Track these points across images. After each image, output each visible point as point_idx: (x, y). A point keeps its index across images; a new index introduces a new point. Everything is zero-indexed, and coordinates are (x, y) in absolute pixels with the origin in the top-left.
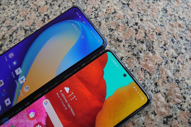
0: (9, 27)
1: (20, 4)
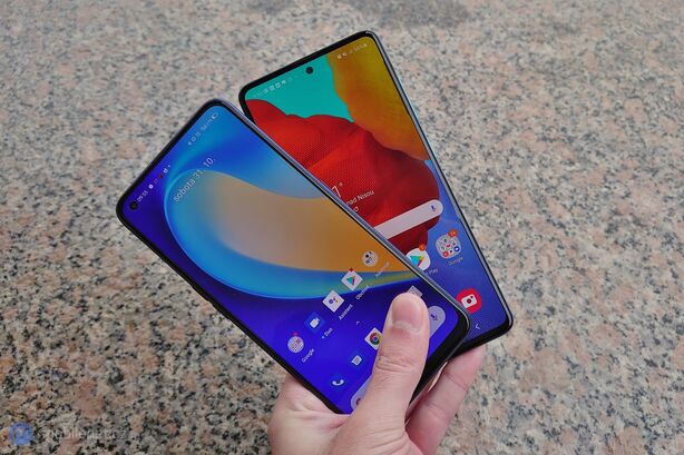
0: (22, 317)
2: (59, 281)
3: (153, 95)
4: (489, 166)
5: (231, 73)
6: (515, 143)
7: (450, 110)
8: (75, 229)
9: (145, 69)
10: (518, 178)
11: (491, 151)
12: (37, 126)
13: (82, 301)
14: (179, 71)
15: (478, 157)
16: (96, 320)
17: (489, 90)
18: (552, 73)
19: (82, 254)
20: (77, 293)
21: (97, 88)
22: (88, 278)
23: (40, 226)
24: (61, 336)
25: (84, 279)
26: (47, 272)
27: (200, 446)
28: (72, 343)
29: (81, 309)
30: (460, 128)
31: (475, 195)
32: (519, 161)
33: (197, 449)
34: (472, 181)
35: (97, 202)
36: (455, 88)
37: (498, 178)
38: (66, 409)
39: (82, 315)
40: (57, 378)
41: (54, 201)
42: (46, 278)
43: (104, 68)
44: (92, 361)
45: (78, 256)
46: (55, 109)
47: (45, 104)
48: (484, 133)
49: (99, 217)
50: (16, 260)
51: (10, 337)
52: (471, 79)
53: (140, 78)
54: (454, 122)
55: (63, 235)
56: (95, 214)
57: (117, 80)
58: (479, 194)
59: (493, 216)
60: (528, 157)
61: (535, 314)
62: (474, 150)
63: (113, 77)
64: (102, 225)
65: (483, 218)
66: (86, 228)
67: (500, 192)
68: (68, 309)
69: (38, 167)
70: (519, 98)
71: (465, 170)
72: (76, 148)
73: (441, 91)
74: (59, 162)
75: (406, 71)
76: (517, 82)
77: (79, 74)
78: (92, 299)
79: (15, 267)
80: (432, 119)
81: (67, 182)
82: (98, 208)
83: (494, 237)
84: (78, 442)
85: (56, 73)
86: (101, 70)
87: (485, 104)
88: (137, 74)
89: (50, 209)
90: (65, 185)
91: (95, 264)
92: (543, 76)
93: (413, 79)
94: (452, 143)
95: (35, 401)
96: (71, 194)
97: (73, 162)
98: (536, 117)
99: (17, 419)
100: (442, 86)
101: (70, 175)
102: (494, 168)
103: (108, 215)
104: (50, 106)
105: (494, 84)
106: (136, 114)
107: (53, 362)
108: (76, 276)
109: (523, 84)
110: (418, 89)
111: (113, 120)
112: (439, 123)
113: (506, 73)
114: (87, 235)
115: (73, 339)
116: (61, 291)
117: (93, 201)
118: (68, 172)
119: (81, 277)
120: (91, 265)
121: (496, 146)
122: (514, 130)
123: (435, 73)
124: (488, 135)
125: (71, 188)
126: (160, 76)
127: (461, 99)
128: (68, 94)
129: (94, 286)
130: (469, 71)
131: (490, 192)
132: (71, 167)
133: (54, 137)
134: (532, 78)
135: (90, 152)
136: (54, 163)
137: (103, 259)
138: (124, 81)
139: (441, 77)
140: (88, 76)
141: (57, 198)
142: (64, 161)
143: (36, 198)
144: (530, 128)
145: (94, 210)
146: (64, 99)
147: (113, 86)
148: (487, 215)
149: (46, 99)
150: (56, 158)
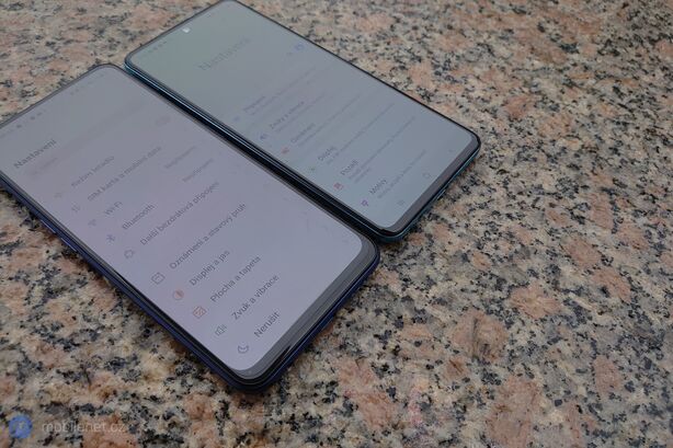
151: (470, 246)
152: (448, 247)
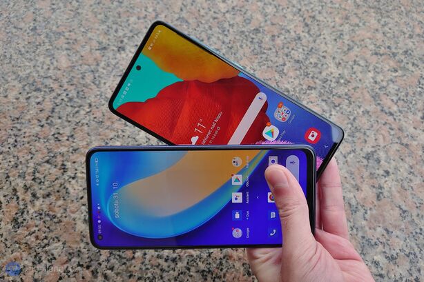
0: (22, 176)
1: (8, 149)
2: (46, 151)
3: (105, 22)
4: (340, 72)
5: (158, 6)
6: (357, 56)
7: (311, 33)
8: (55, 115)
9: (99, 3)
10: (360, 80)
11: (341, 61)
12: (26, 43)
13: (63, 165)
14: (123, 5)
15: (332, 65)
16: (73, 178)
17: (337, 19)
18: (379, 8)
19: (61, 132)
20: (59, 160)
21: (66, 16)
22: (66, 149)
23: (31, 112)
24: (49, 189)
25: (64, 150)
26: (38, 144)
27: (149, 267)
28: (57, 194)
29: (62, 170)
30: (319, 45)
31: (332, 92)
32: (360, 69)
33: (147, 269)
34: (329, 82)
35: (70, 95)
36: (313, 17)
37: (346, 80)
38: (56, 240)
39: (63, 174)
40: (48, 219)
41: (40, 95)
42: (37, 148)
43: (70, 3)
44: (72, 207)
45: (59, 133)
46: (38, 31)
47: (31, 28)
48: (335, 49)
49: (71, 106)
50: (16, 136)
51: (15, 190)
52: (324, 11)
53: (96, 10)
54: (315, 41)
55: (48, 119)
56: (69, 104)
57: (80, 11)
58: (335, 91)
59: (345, 107)
60: (366, 66)
61: (376, 176)
62: (329, 60)
63: (78, 9)
64: (74, 112)
65: (338, 108)
66: (63, 114)
67: (349, 90)
68: (53, 170)
69: (28, 71)
70: (358, 25)
71: (324, 74)
72: (54, 58)
73: (304, 20)
74: (42, 68)
75: (279, 5)
76: (356, 14)
77: (54, 7)
78: (69, 163)
79: (16, 141)
80: (299, 38)
81: (49, 82)
82: (71, 100)
83: (346, 122)
84: (64, 264)
85: (37, 6)
86: (68, 4)
87: (334, 29)
88: (94, 6)
89: (38, 100)
90: (48, 84)
91: (70, 139)
92: (373, 10)
93: (285, 11)
94: (314, 56)
95: (34, 235)
96: (52, 90)
97: (52, 68)
98: (370, 39)
99: (22, 247)
100: (305, 16)
101: (50, 77)
102: (343, 73)
103: (78, 104)
104: (34, 29)
105: (340, 15)
106: (93, 34)
107: (45, 207)
108: (58, 147)
109: (360, 16)
110: (288, 18)
111: (78, 39)
112: (304, 41)
113: (347, 8)
114: (64, 118)
115: (58, 191)
116: (48, 158)
117: (67, 95)
118: (49, 75)
119: (62, 148)
120: (68, 140)
121: (344, 58)
122: (356, 47)
123: (299, 7)
124: (338, 50)
125: (52, 86)
126: (110, 8)
127: (318, 25)
128: (47, 20)
129: (70, 154)
130: (322, 6)
131: (342, 90)
132: (50, 71)
133: (38, 50)
134: (366, 11)
135: (64, 62)
136: (39, 69)
137: (75, 136)
138: (85, 12)
139: (303, 9)
140: (59, 8)
141: (42, 93)
142: (46, 67)
143: (28, 93)
144: (366, 46)
145: (68, 102)
146: (44, 24)
147: (77, 15)
148: (341, 106)
149: (32, 24)
150: (41, 66)
151: (137, 275)
152: (132, 267)
